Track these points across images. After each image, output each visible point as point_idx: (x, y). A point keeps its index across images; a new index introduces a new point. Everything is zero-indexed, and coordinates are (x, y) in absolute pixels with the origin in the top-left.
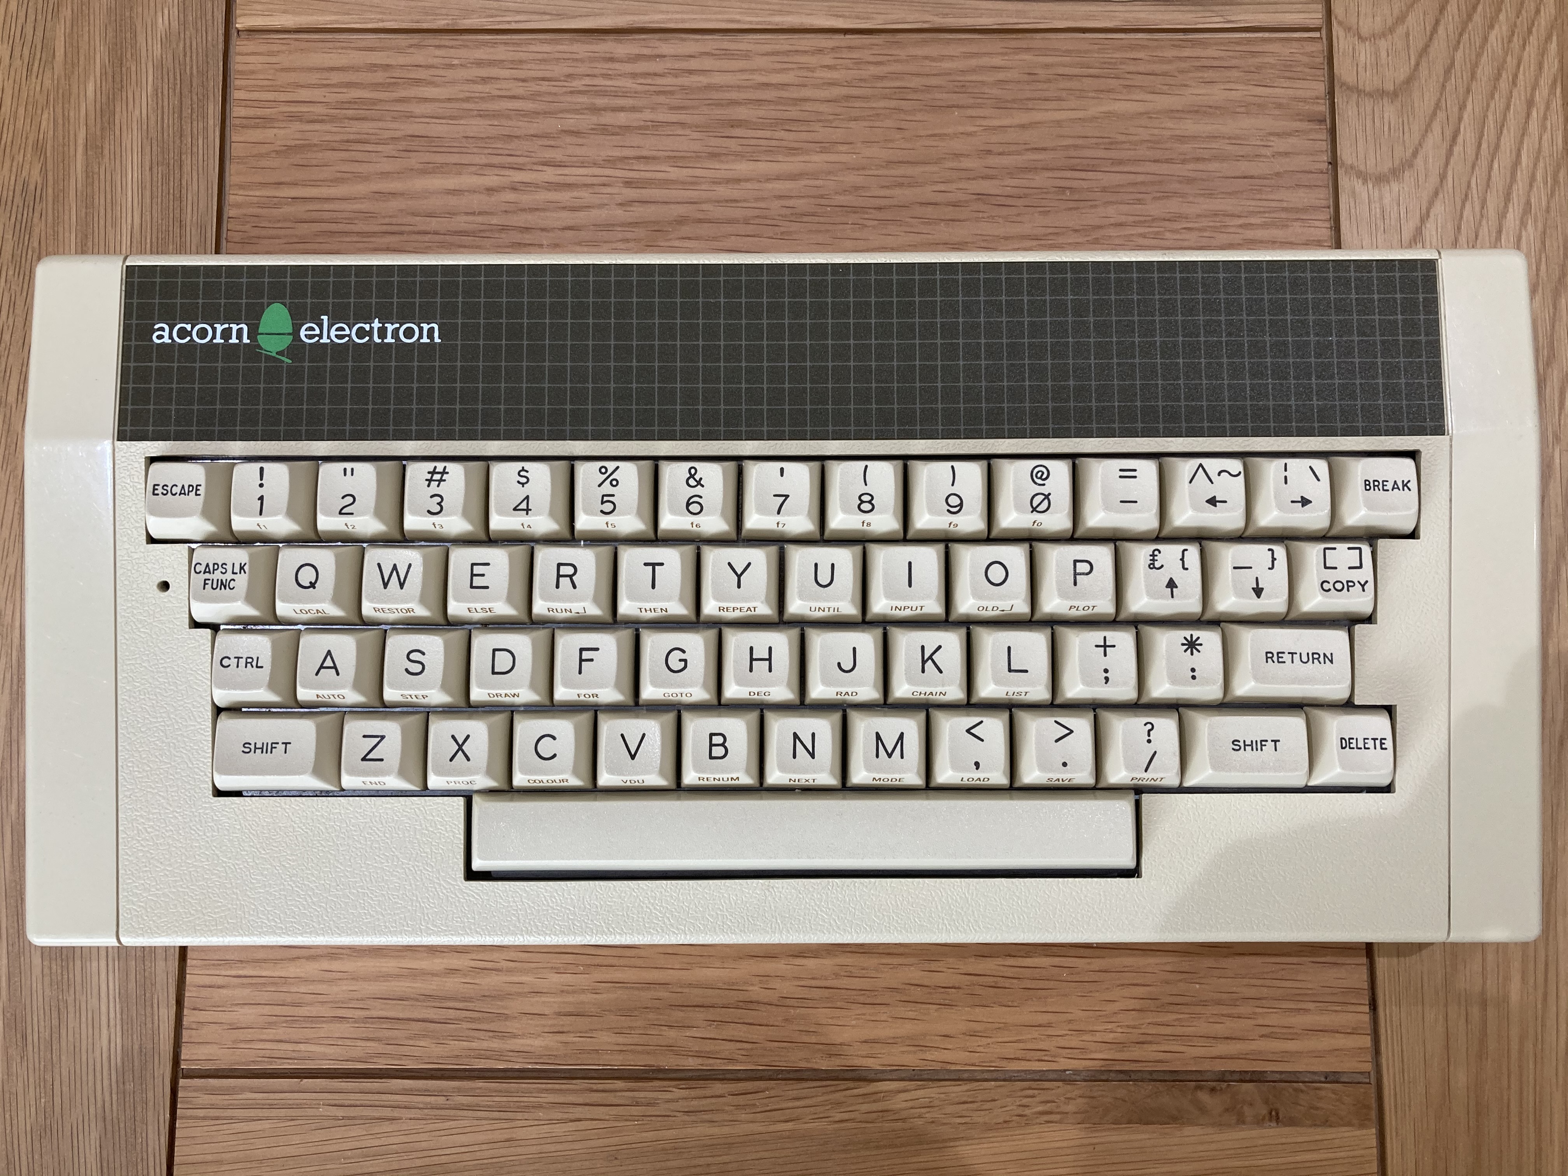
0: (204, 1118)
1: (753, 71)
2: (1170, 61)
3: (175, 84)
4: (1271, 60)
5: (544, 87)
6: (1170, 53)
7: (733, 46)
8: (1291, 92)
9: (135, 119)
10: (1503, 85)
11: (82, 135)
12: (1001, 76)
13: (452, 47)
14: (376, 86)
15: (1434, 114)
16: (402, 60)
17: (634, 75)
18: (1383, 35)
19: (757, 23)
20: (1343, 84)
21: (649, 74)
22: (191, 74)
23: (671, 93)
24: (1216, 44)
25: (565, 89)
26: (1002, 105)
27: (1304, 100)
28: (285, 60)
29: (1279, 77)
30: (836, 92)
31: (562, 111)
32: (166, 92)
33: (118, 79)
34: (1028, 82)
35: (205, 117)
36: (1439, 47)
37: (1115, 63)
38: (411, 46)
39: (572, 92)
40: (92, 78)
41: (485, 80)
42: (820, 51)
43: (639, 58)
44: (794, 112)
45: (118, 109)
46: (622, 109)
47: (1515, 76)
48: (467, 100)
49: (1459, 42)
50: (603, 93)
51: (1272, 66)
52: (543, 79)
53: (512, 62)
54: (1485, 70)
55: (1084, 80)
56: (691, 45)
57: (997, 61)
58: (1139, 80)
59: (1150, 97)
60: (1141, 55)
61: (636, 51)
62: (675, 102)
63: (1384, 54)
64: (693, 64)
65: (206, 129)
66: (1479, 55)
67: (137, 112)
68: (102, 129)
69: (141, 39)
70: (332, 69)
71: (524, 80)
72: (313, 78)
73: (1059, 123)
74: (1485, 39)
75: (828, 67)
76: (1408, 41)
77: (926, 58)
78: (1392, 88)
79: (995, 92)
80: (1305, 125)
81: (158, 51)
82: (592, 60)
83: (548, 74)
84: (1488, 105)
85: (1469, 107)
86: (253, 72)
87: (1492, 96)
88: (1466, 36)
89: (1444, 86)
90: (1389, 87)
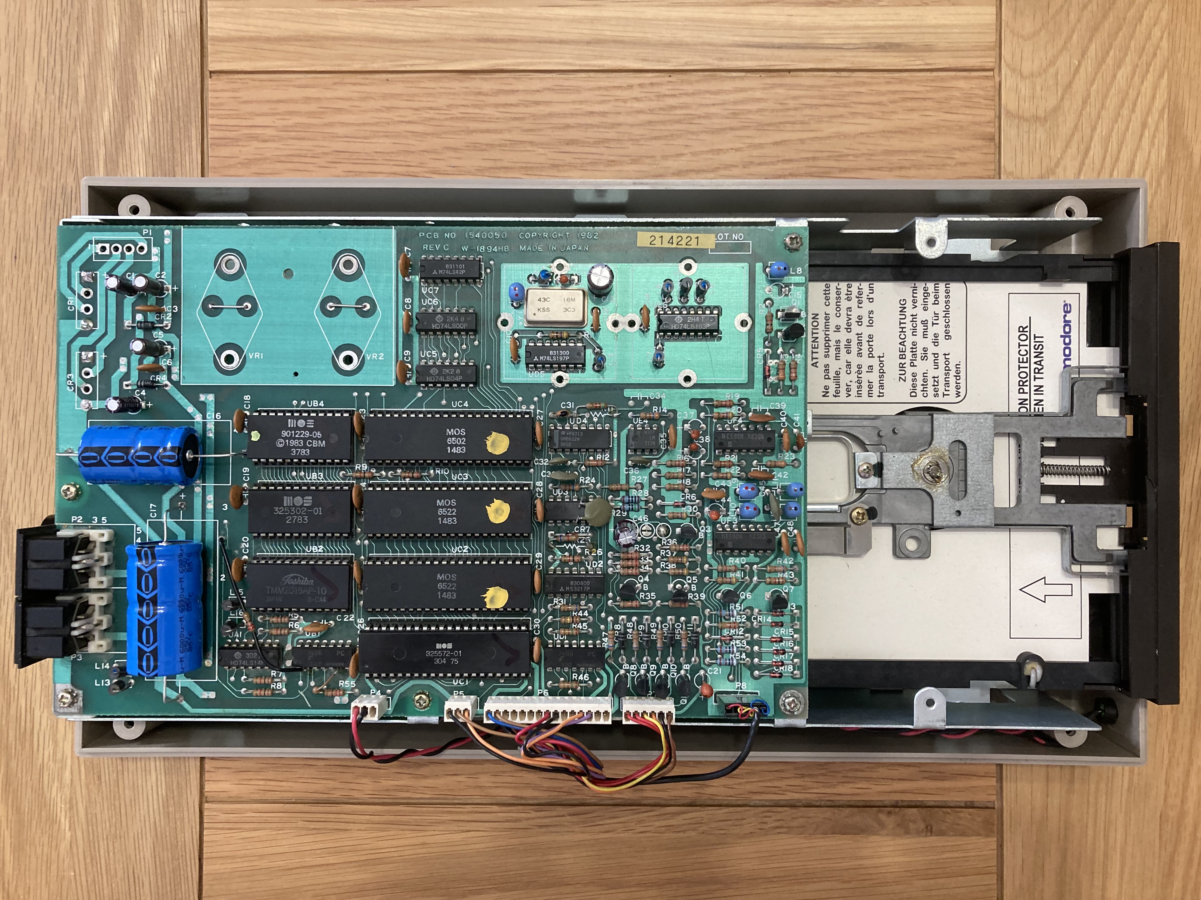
0: (222, 829)
1: (581, 102)
2: (883, 94)
3: (167, 114)
4: (957, 94)
5: (431, 114)
6: (884, 88)
7: (567, 83)
8: (970, 118)
9: (139, 140)
10: (1125, 112)
11: (102, 152)
12: (762, 105)
13: (364, 85)
14: (311, 114)
15: (1073, 134)
16: (329, 94)
17: (497, 106)
18: (1040, 74)
19: (585, 65)
20: (1008, 112)
21: (507, 104)
22: (178, 107)
23: (523, 119)
24: (918, 81)
25: (446, 116)
26: (762, 127)
27: (979, 124)
28: (244, 95)
29: (961, 106)
30: (643, 117)
31: (444, 133)
32: (161, 120)
33: (125, 109)
34: (781, 110)
35: (189, 138)
36: (1079, 84)
37: (844, 96)
38: (335, 84)
39: (452, 119)
40: (106, 109)
41: (389, 109)
42: (631, 87)
43: (500, 92)
44: (611, 134)
45: (127, 133)
46: (488, 131)
47: (1135, 105)
48: (376, 124)
49: (1094, 80)
50: (474, 120)
51: (958, 98)
52: (431, 108)
53: (408, 95)
54: (1112, 101)
55: (822, 108)
56: (536, 83)
57: (758, 94)
58: (860, 109)
59: (867, 121)
60: (863, 89)
61: (498, 87)
62: (527, 126)
63: (1038, 88)
64: (538, 97)
65: (190, 147)
66: (1108, 90)
67: (141, 134)
68: (117, 148)
69: (140, 78)
70: (279, 101)
71: (416, 110)
72: (265, 108)
73: (802, 141)
74: (1115, 76)
75: (637, 99)
76: (1057, 79)
77: (708, 92)
78: (1043, 115)
79: (757, 117)
80: (979, 143)
81: (152, 88)
82: (466, 94)
83: (433, 105)
84: (1113, 128)
85: (1099, 130)
86: (222, 104)
87: (1116, 121)
88: (1099, 75)
89: (1081, 113)
90: (1041, 113)
